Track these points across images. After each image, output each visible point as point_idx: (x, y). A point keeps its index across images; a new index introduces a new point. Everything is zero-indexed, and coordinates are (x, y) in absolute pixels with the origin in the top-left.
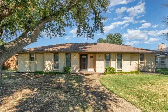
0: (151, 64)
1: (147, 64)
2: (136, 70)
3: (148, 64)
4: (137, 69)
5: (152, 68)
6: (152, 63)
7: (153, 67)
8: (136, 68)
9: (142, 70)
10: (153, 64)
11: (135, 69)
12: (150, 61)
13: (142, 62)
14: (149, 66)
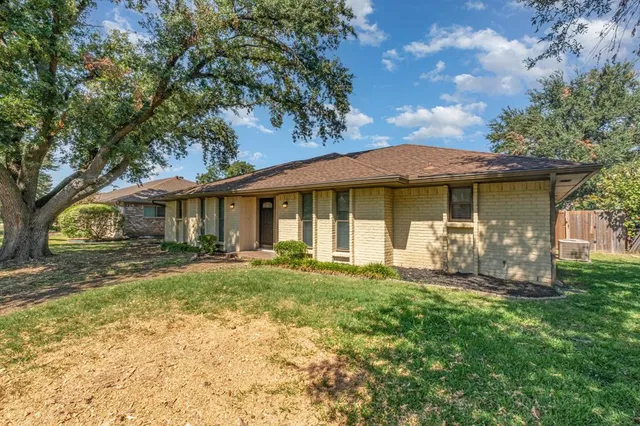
0: (521, 235)
1: (495, 239)
2: (434, 262)
3: (501, 239)
4: (437, 258)
5: (529, 263)
6: (529, 234)
7: (533, 256)
8: (433, 254)
9: (463, 265)
10: (537, 238)
11: (428, 256)
12: (511, 223)
13: (459, 224)
14: (510, 246)
